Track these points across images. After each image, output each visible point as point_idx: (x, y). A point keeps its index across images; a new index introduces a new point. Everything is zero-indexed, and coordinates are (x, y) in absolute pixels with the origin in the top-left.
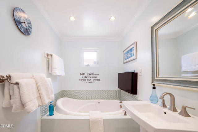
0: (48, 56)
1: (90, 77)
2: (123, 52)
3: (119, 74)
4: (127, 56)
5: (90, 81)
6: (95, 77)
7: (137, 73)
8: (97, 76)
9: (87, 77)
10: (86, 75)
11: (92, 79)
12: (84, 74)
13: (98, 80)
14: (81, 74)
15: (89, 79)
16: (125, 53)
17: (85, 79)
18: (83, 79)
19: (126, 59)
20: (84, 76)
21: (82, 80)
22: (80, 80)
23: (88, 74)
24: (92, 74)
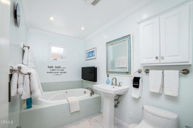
0: (24, 47)
1: (58, 70)
2: (86, 51)
3: (82, 68)
4: (89, 56)
5: (57, 74)
6: (62, 70)
7: (97, 68)
8: (64, 69)
9: (55, 70)
10: (54, 68)
11: (60, 71)
12: (52, 67)
13: (65, 72)
14: (49, 67)
15: (57, 71)
16: (87, 53)
17: (53, 71)
18: (51, 71)
19: (88, 57)
20: (52, 69)
21: (50, 73)
22: (47, 73)
23: (56, 67)
24: (59, 67)
